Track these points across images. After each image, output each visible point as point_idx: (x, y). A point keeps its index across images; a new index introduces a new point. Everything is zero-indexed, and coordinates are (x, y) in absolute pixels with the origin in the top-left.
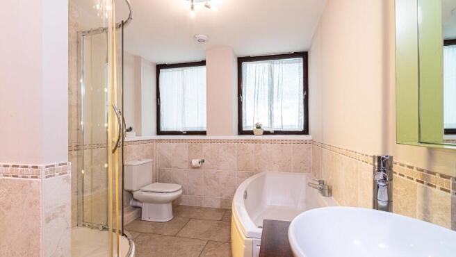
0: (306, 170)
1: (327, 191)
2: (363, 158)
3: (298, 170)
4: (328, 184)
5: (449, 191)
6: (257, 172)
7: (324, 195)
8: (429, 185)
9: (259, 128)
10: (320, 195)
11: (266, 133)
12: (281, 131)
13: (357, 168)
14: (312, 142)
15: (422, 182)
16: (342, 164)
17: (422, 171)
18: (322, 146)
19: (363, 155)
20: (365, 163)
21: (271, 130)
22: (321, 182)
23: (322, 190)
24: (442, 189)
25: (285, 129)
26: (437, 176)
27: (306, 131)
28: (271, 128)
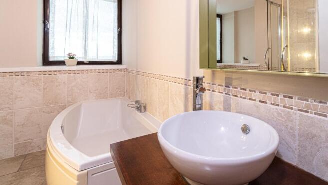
0: (121, 94)
1: (143, 109)
2: (173, 80)
3: (113, 96)
4: (143, 102)
5: (222, 93)
6: (70, 104)
7: (141, 112)
8: (213, 91)
9: (73, 58)
10: (138, 113)
11: (80, 63)
12: (96, 62)
13: (169, 87)
14: (127, 71)
15: (210, 90)
16: (156, 86)
17: (210, 84)
18: (137, 73)
19: (173, 77)
20: (174, 83)
21: (86, 61)
22: (137, 102)
23: (139, 109)
24: (219, 92)
25: (100, 60)
26: (217, 86)
27: (120, 62)
28: (86, 58)
